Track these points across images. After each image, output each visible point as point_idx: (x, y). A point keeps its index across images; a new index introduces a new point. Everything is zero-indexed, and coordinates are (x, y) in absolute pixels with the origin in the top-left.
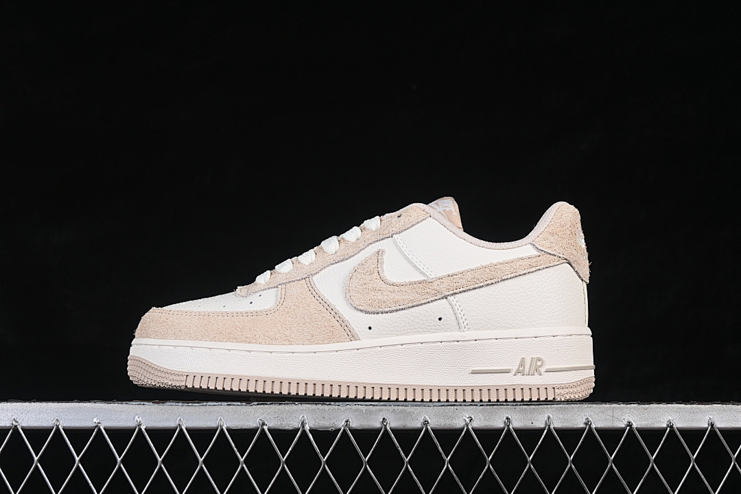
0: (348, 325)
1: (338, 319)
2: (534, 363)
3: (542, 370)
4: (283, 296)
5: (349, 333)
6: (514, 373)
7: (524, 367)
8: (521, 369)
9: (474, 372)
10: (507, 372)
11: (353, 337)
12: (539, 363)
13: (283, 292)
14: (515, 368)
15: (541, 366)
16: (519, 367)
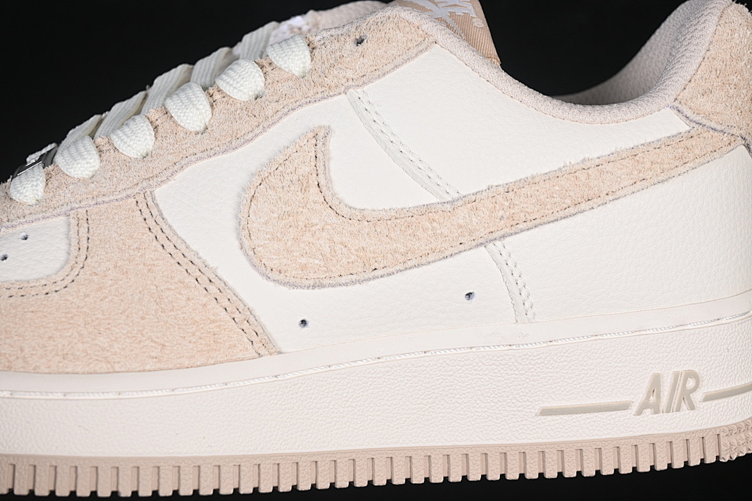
0: (252, 319)
1: (226, 303)
2: (680, 383)
3: (697, 397)
4: (84, 244)
5: (254, 338)
6: (634, 408)
7: (659, 397)
8: (652, 399)
9: (546, 412)
10: (624, 407)
11: (263, 344)
12: (691, 383)
13: (83, 230)
14: (638, 399)
15: (694, 389)
16: (648, 397)
